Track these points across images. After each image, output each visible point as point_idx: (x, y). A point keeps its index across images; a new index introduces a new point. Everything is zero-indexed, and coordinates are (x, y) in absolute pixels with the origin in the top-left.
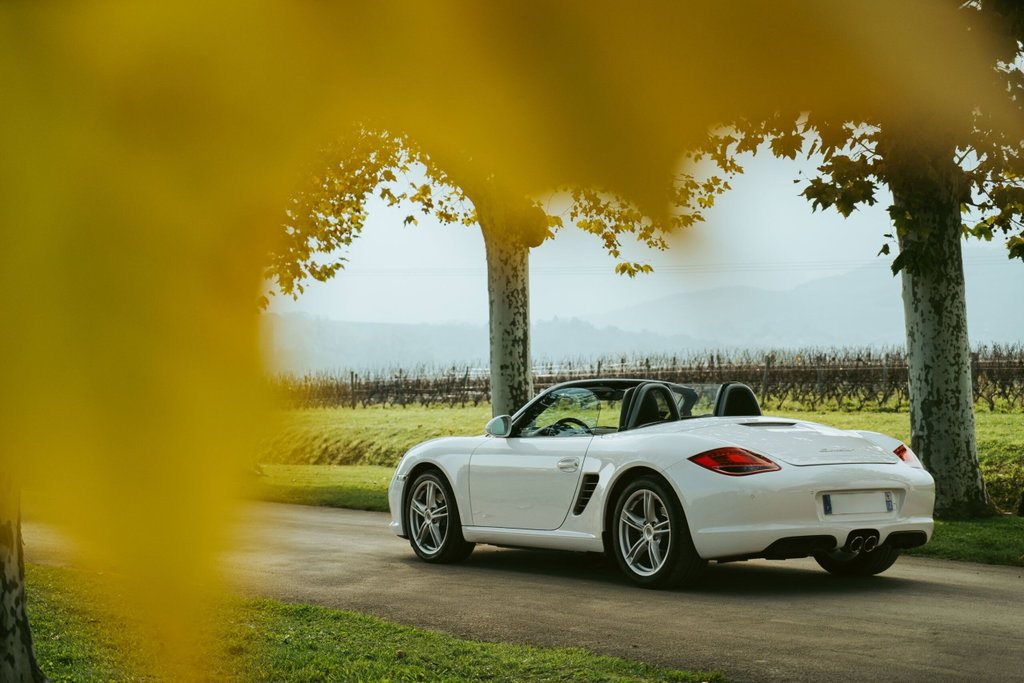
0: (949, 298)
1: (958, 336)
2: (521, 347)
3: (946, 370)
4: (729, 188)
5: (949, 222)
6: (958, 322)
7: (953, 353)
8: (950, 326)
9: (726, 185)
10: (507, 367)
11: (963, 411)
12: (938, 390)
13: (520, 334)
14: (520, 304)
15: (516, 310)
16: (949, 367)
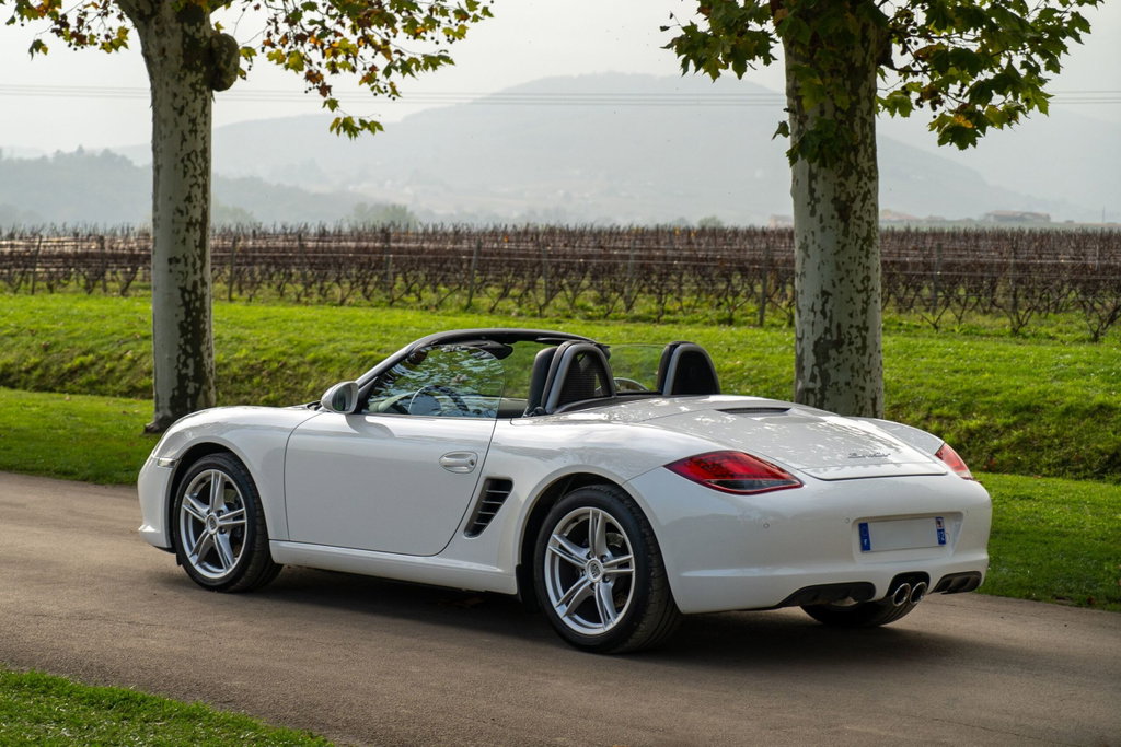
0: (859, 198)
1: (868, 252)
2: (199, 233)
3: (851, 299)
4: (491, 15)
5: (863, 92)
6: (869, 232)
7: (861, 276)
8: (858, 238)
9: (486, 11)
10: (178, 261)
11: (871, 355)
12: (839, 326)
13: (197, 214)
14: (199, 171)
15: (194, 180)
16: (855, 295)
